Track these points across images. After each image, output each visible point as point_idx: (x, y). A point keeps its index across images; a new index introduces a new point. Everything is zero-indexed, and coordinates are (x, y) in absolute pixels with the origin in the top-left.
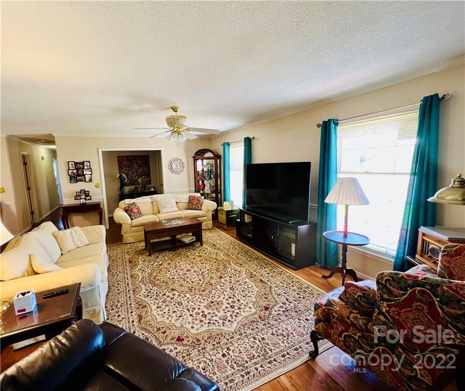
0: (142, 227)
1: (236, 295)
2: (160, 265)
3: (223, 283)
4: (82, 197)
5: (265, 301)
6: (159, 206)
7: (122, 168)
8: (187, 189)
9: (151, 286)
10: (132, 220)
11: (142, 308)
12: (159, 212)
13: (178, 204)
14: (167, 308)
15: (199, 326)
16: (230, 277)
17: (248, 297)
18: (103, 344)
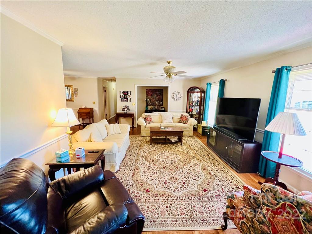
0: (149, 129)
1: (189, 177)
2: (154, 151)
3: (185, 169)
4: (125, 110)
5: (206, 186)
6: (162, 119)
7: (148, 96)
8: (182, 110)
9: (145, 160)
10: (146, 124)
11: (136, 170)
12: (162, 122)
13: (173, 119)
14: (148, 174)
15: (160, 187)
16: (190, 166)
17: (196, 180)
18: (103, 178)
